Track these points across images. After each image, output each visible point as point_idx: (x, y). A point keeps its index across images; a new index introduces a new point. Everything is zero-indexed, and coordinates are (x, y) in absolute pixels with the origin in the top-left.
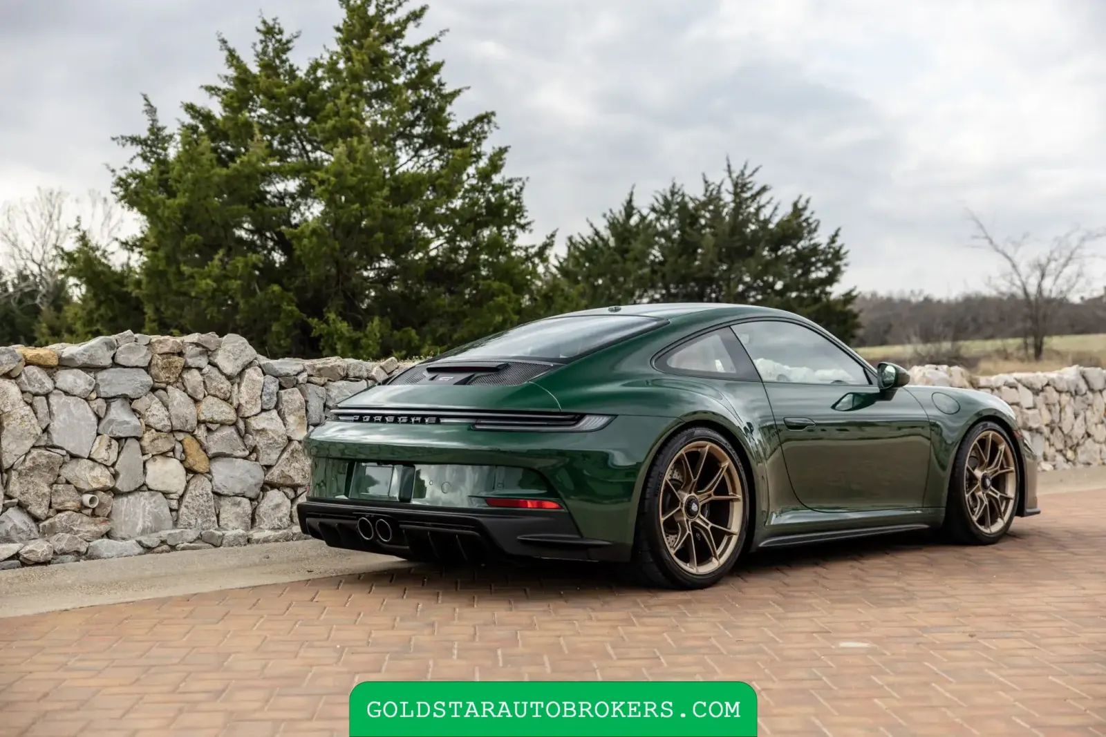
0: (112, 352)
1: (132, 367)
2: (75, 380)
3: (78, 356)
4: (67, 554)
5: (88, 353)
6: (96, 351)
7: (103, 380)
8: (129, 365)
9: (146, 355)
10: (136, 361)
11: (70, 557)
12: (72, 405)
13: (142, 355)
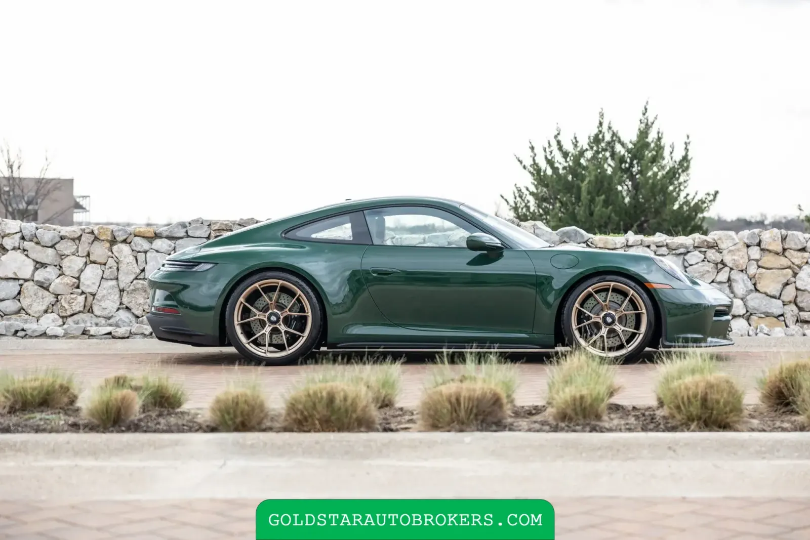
0: (185, 230)
1: (197, 238)
2: (162, 244)
3: (163, 232)
4: (138, 334)
5: (170, 230)
6: (174, 229)
7: (178, 245)
8: (196, 236)
9: (206, 231)
10: (200, 234)
11: (139, 336)
12: (159, 258)
13: (204, 230)
